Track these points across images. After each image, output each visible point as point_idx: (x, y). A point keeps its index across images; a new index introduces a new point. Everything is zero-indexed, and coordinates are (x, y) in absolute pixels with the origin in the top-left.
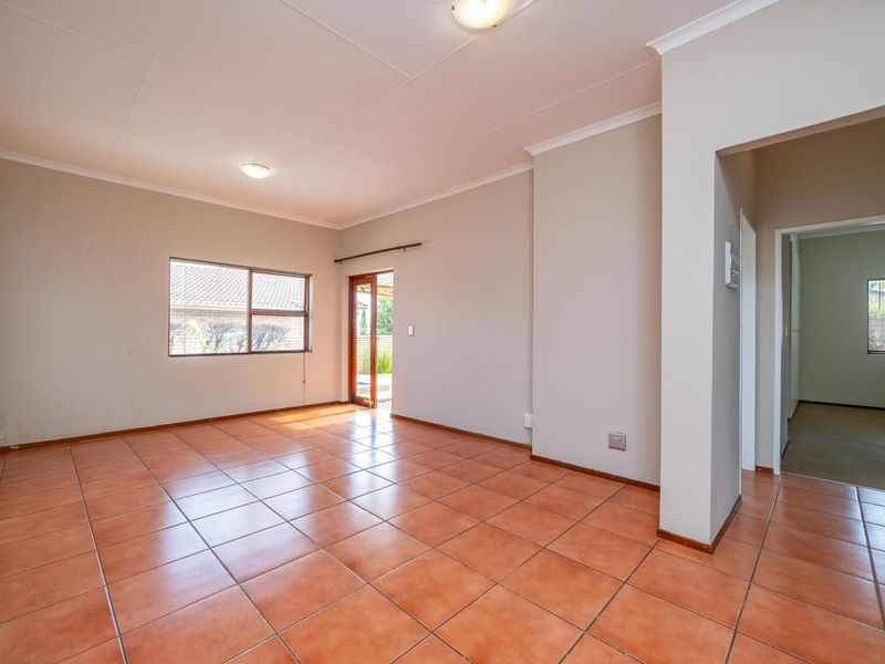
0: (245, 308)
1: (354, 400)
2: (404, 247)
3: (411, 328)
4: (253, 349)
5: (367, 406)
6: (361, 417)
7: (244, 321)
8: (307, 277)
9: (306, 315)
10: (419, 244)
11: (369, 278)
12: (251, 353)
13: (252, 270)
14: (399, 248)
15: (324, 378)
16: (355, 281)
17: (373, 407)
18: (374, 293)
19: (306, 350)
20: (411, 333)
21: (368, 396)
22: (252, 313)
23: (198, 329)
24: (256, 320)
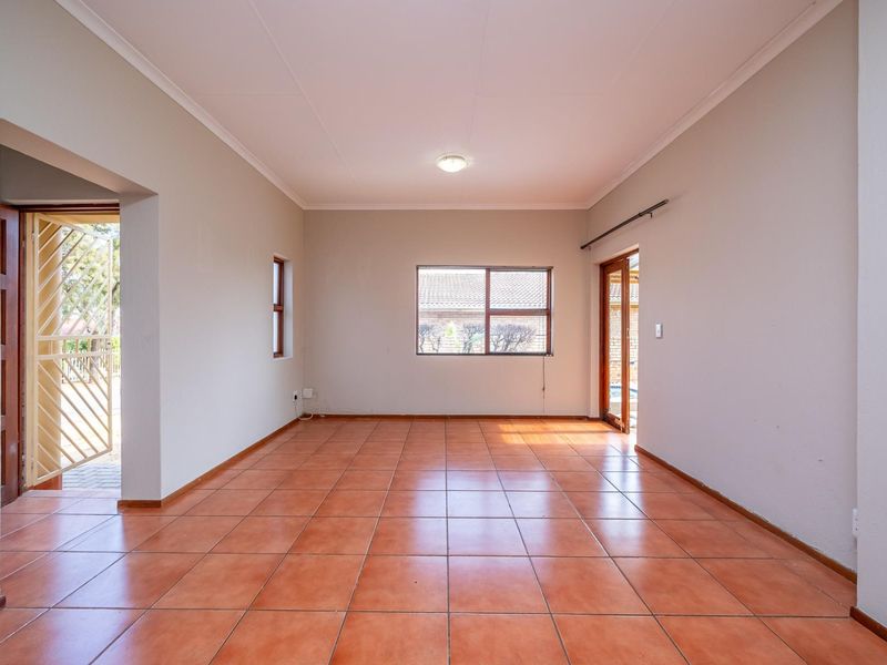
0: (482, 308)
1: (606, 419)
2: (649, 211)
3: (658, 327)
4: (492, 349)
5: (617, 427)
6: (613, 441)
7: (482, 321)
8: (549, 271)
9: (548, 312)
10: (663, 203)
11: (620, 263)
12: (488, 353)
13: (489, 270)
14: (640, 215)
15: (569, 386)
16: (606, 268)
17: (624, 432)
18: (625, 281)
19: (549, 352)
20: (658, 335)
21: (619, 416)
22: (489, 313)
23: (454, 330)
24: (495, 321)
